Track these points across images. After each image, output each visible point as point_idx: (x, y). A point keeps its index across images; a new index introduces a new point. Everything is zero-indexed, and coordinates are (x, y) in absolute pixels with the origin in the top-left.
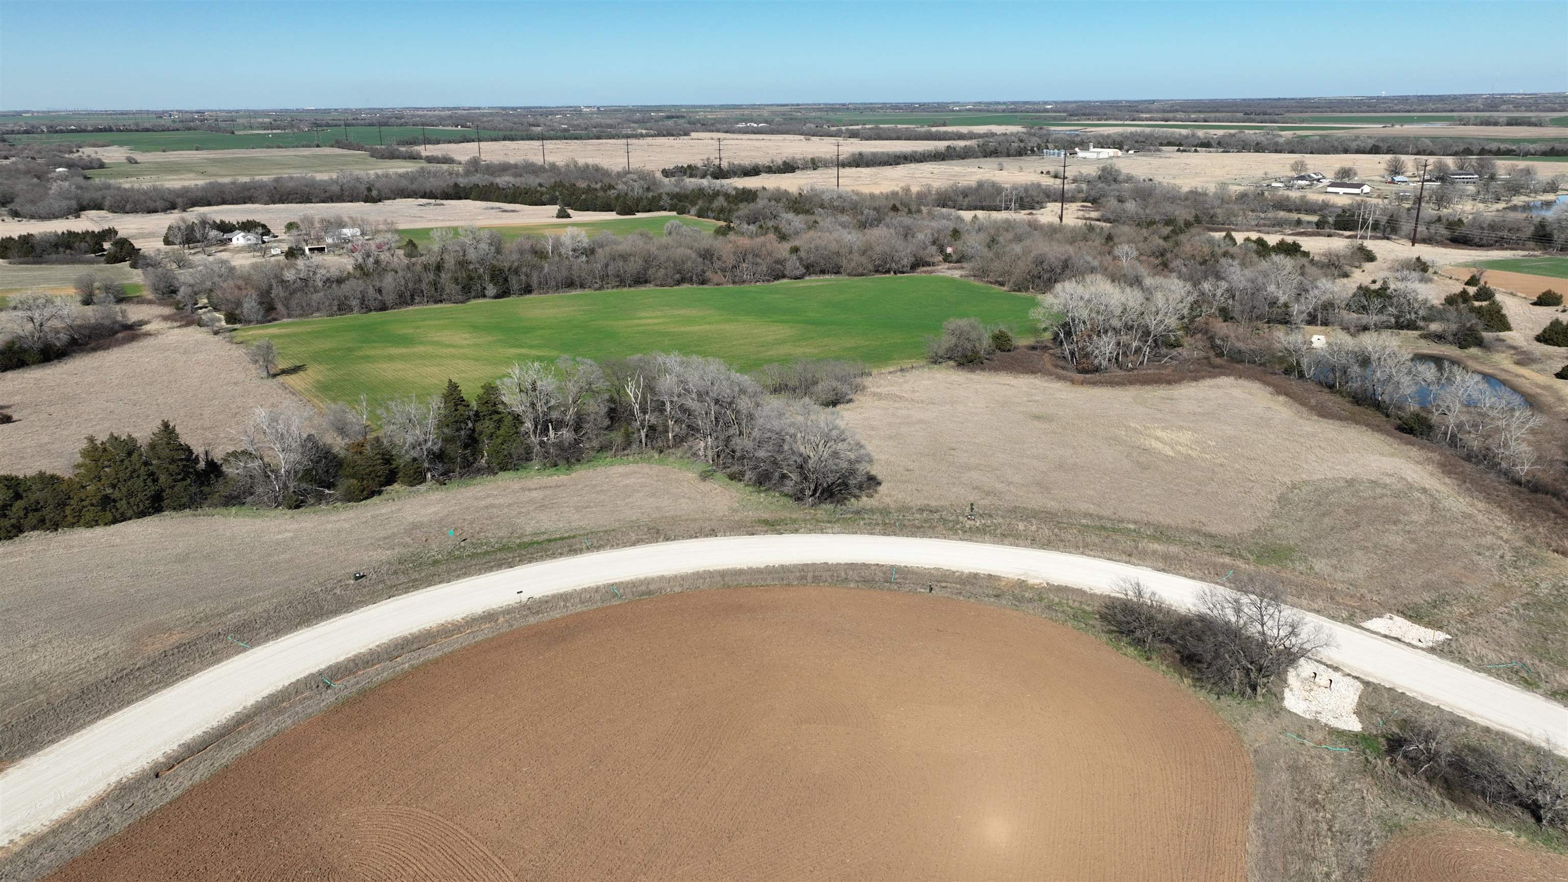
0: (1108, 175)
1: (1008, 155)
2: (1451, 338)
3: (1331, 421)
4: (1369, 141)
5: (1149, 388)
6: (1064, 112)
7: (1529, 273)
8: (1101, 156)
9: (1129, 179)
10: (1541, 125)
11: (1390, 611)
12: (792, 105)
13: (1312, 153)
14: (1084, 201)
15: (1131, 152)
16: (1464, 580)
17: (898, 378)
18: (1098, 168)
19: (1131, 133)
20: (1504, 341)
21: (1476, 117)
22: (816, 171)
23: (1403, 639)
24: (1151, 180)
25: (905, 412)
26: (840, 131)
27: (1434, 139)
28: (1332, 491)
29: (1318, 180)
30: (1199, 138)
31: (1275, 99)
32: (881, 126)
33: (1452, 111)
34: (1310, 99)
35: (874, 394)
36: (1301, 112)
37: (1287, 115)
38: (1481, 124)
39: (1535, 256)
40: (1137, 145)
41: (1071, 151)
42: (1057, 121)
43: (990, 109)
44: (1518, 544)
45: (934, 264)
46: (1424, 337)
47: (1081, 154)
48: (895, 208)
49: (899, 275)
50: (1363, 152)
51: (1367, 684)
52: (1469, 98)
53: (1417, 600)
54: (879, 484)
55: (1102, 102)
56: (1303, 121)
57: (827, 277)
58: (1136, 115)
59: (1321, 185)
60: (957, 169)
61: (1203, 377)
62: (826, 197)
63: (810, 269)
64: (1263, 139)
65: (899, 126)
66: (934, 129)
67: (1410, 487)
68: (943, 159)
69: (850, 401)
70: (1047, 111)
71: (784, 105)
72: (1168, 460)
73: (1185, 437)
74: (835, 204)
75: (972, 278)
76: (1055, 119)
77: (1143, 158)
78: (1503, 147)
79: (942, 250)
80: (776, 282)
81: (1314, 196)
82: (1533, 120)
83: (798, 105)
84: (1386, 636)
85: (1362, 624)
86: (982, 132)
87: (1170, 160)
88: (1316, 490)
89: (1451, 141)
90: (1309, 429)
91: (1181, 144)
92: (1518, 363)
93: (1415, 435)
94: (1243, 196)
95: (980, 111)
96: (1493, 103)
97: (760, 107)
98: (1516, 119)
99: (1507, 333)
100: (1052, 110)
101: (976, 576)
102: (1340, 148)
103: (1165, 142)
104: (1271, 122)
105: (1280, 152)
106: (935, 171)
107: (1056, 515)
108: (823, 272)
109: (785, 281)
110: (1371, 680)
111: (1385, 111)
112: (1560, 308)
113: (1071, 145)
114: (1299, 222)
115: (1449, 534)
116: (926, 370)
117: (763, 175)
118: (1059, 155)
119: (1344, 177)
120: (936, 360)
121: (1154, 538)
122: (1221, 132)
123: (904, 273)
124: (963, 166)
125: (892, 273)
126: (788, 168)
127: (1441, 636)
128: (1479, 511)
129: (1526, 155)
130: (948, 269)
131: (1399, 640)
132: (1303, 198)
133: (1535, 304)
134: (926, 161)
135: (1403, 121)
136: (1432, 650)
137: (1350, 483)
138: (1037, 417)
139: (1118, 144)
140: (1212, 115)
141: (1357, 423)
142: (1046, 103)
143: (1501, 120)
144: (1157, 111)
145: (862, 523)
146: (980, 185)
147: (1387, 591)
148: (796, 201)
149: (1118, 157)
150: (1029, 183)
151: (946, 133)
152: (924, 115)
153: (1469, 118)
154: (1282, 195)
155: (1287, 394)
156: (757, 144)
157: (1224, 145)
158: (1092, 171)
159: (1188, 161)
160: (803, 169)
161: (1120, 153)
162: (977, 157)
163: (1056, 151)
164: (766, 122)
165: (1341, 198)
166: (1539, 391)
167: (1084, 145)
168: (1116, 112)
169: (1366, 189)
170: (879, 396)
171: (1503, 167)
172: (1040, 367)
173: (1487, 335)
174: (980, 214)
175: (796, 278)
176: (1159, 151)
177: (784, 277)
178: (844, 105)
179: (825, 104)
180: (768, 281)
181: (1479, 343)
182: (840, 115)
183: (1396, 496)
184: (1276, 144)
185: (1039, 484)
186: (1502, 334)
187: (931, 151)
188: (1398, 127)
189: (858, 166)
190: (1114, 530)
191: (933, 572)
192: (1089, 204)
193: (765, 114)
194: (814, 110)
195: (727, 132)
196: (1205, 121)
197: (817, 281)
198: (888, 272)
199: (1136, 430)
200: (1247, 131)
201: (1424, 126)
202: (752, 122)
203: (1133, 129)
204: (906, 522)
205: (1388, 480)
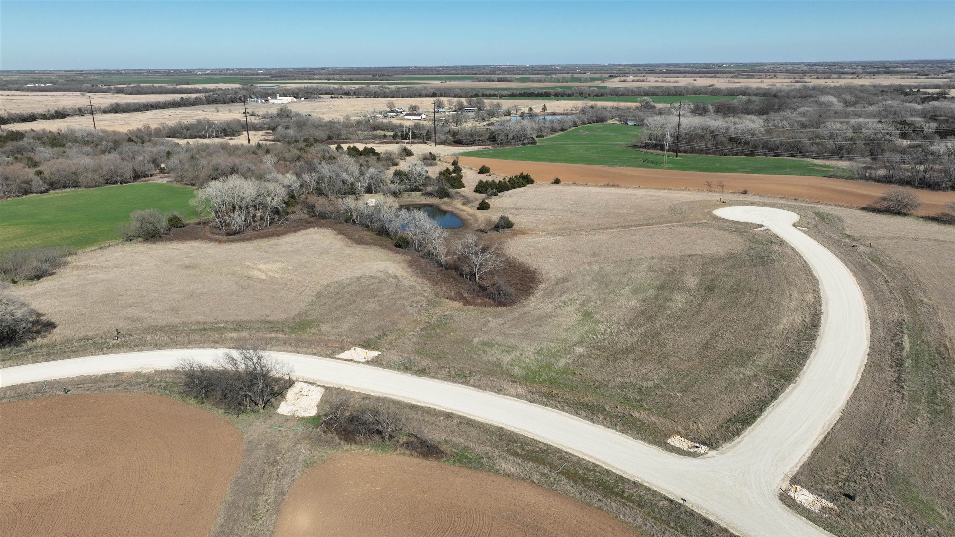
0: (284, 113)
1: (225, 103)
2: (436, 194)
3: (362, 246)
4: (431, 90)
5: (265, 240)
6: (269, 75)
7: (482, 157)
8: (284, 101)
9: (297, 114)
10: (512, 82)
11: (355, 345)
12: (77, 71)
13: (403, 97)
14: (268, 129)
15: (303, 99)
16: (399, 321)
17: (98, 253)
18: (278, 109)
19: (305, 88)
20: (459, 193)
21: (484, 77)
22: (83, 117)
23: (355, 359)
24: (309, 115)
25: (93, 276)
26: (111, 89)
27: (462, 89)
28: (347, 285)
29: (401, 112)
30: (344, 89)
31: (392, 67)
32: (142, 85)
33: (476, 74)
34: (410, 67)
35: (73, 267)
36: (403, 75)
37: (395, 76)
38: (487, 81)
39: (488, 148)
40: (306, 95)
41: (266, 99)
42: (263, 80)
43: (222, 73)
44: (431, 297)
45: (152, 175)
46: (423, 194)
47: (271, 101)
48: (130, 140)
49: (124, 184)
50: (429, 96)
51: (326, 388)
52: (485, 67)
53: (371, 337)
54: (55, 327)
55: (294, 69)
56: (403, 80)
57: (67, 190)
58: (312, 77)
59: (402, 115)
60: (188, 112)
61: (300, 230)
62: (79, 134)
63: (53, 185)
64: (378, 90)
65: (155, 85)
66: (178, 87)
67: (389, 276)
68: (179, 106)
69: (53, 274)
70: (259, 74)
71: (70, 71)
72: (262, 281)
73: (276, 266)
74: (86, 139)
75: (175, 183)
76: (262, 79)
77: (309, 102)
78: (492, 92)
79: (157, 166)
80: (25, 197)
81: (396, 121)
82: (509, 79)
83: (82, 71)
84: (346, 360)
85: (336, 356)
86: (212, 88)
87: (324, 103)
88: (339, 286)
89: (469, 90)
90: (348, 252)
91: (333, 94)
92: (464, 204)
93: (402, 248)
94: (358, 123)
95: (215, 74)
96: (494, 70)
97: (49, 72)
98: (501, 78)
99: (463, 189)
100: (262, 74)
101: (107, 376)
102: (417, 95)
103: (324, 92)
104: (386, 80)
105: (387, 97)
106: (173, 114)
107: (177, 327)
108: (65, 187)
109: (32, 195)
110: (329, 385)
111: (445, 74)
112: (488, 174)
113: (266, 95)
114: (385, 136)
115: (400, 298)
116: (120, 245)
117: (39, 121)
118: (257, 102)
119: (414, 110)
120: (129, 239)
121: (235, 330)
122: (357, 86)
123: (127, 183)
124: (192, 110)
125: (119, 183)
126: (60, 115)
127: (375, 353)
128: (418, 284)
129: (501, 97)
130: (161, 178)
131: (352, 360)
132: (390, 122)
133: (479, 173)
134: (167, 108)
135: (450, 79)
136: (367, 362)
137: (358, 279)
138: (187, 267)
139: (296, 94)
140: (354, 76)
141: (375, 245)
142: (259, 69)
143: (495, 79)
144: (325, 74)
145: (30, 356)
146: (199, 122)
147: (356, 335)
148: (55, 139)
149: (295, 102)
150: (232, 119)
151: (187, 89)
152: (176, 78)
153: (481, 78)
154: (379, 122)
155: (343, 234)
156: (39, 98)
157: (357, 94)
158: (274, 111)
159: (334, 104)
160: (72, 116)
161: (295, 100)
162: (203, 104)
163: (256, 99)
164: (51, 83)
165: (409, 122)
166: (469, 217)
167: (273, 95)
168: (300, 75)
169: (424, 116)
170: (78, 268)
171: (488, 102)
172: (201, 235)
173: (452, 191)
174: (192, 141)
175: (42, 192)
176: (319, 98)
177: (31, 193)
178: (118, 71)
179: (104, 70)
180: (18, 196)
181: (448, 195)
182: (114, 78)
183: (380, 282)
184: (385, 92)
185: (172, 309)
186: (458, 190)
187: (170, 101)
188: (448, 82)
189: (116, 112)
190: (211, 329)
191: (76, 379)
192: (271, 131)
193: (53, 77)
194: (94, 74)
195: (17, 90)
196: (351, 80)
197: (59, 193)
198: (116, 183)
199: (248, 267)
200: (371, 86)
201: (461, 82)
202: (40, 82)
203: (306, 85)
204: (66, 350)
205: (379, 274)
